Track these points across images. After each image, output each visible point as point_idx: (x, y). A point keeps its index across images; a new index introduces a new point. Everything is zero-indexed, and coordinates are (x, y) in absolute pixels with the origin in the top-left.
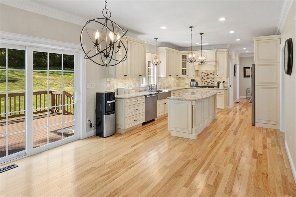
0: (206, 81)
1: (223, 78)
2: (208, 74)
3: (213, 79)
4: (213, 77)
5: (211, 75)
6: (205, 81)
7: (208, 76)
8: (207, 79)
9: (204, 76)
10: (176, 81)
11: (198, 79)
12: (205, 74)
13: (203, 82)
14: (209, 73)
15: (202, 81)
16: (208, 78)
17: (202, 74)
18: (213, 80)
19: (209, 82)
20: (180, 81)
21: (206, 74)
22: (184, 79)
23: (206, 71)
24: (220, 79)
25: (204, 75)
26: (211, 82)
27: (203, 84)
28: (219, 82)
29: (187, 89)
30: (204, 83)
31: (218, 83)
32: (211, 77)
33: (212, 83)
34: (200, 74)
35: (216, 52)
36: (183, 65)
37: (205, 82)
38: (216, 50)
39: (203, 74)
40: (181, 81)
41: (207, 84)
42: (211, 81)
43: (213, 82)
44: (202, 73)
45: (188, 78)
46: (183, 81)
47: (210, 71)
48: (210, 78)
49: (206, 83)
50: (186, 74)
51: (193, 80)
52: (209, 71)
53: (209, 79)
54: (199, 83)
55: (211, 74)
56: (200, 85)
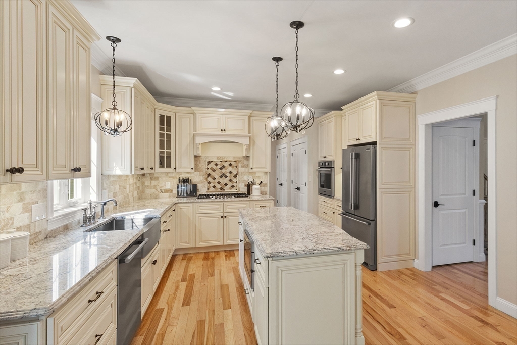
0: (219, 183)
1: (257, 175)
2: (224, 167)
3: (235, 176)
4: (235, 173)
5: (230, 169)
6: (216, 181)
7: (223, 171)
8: (221, 177)
9: (214, 171)
10: (136, 183)
11: (197, 178)
12: (216, 165)
13: (212, 185)
14: (226, 164)
15: (209, 183)
16: (223, 176)
17: (209, 166)
18: (235, 180)
19: (226, 185)
20: (144, 183)
21: (219, 167)
22: (157, 178)
23: (218, 158)
24: (252, 177)
25: (215, 167)
26: (230, 184)
27: (212, 189)
28: (250, 183)
30: (214, 187)
31: (249, 186)
32: (231, 173)
33: (233, 187)
34: (203, 165)
35: (250, 117)
36: (162, 142)
37: (217, 185)
38: (251, 111)
39: (212, 165)
40: (147, 183)
41: (221, 189)
42: (230, 181)
43: (235, 184)
44: (209, 163)
45: (169, 175)
46: (154, 183)
47: (229, 159)
48: (228, 175)
49: (219, 186)
51: (186, 181)
52: (225, 159)
53: (226, 177)
54: (199, 186)
55: (230, 165)
56: (202, 190)
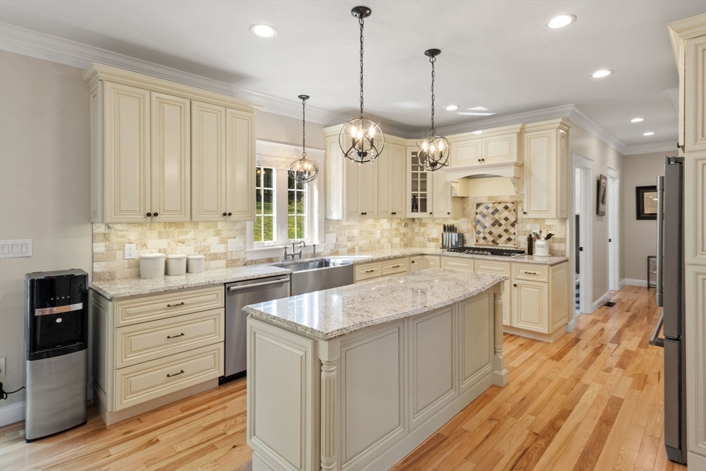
0: (490, 233)
1: (547, 223)
2: (496, 211)
3: (513, 225)
4: (512, 219)
5: (506, 214)
6: (487, 230)
7: (497, 216)
8: (493, 225)
9: (484, 216)
10: (397, 230)
11: (464, 225)
12: (487, 208)
13: (482, 235)
14: (500, 207)
15: (479, 233)
16: (496, 223)
17: (478, 211)
18: (512, 230)
19: (500, 236)
20: (413, 230)
21: (491, 210)
22: (425, 225)
23: (490, 198)
24: (538, 226)
25: (485, 211)
26: (505, 236)
27: (481, 241)
28: (533, 236)
29: (427, 257)
30: (485, 238)
31: (531, 241)
32: (506, 219)
33: (509, 240)
34: (471, 208)
35: (521, 135)
36: (414, 183)
37: (487, 236)
38: (519, 126)
39: (482, 208)
40: (417, 230)
41: (494, 242)
42: (506, 231)
43: (512, 237)
44: (478, 205)
45: (437, 221)
46: (422, 229)
47: (504, 200)
48: (503, 222)
49: (490, 238)
50: (424, 209)
51: (451, 229)
52: (499, 200)
53: (500, 225)
54: (467, 236)
55: (506, 208)
56: (471, 243)
